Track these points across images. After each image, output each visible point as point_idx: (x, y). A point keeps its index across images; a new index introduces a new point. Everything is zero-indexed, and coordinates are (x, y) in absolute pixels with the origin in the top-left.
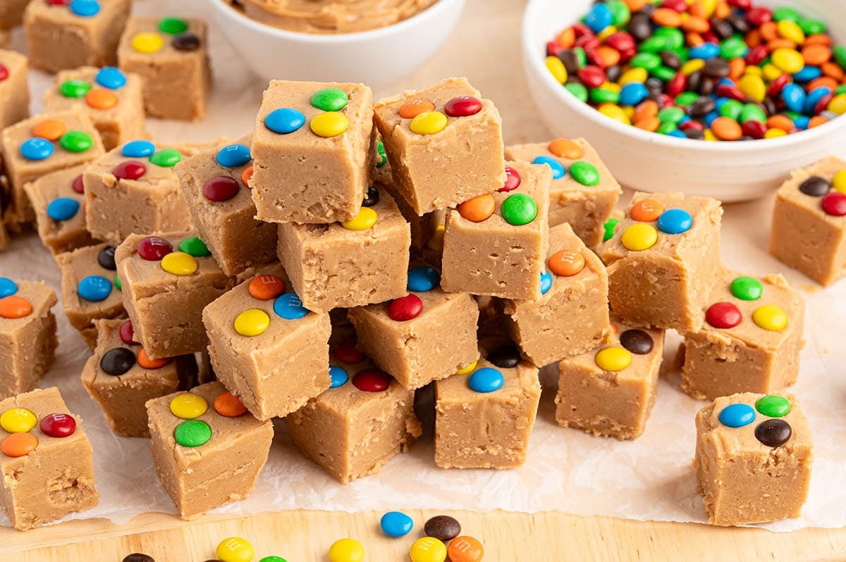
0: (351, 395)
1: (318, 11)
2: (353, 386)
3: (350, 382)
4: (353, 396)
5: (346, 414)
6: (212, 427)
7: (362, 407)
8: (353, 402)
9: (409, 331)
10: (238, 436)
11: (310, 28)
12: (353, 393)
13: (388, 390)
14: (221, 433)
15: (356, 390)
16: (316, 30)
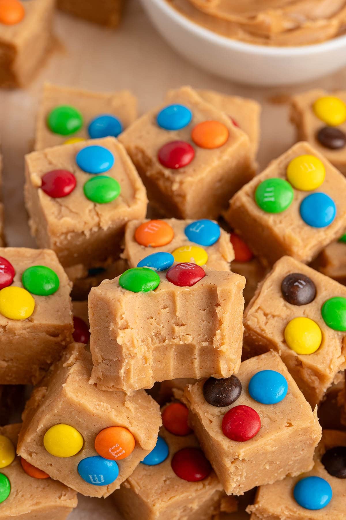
0: (165, 481)
1: (253, 18)
2: (170, 468)
3: (168, 462)
4: (168, 482)
5: (154, 505)
6: (13, 486)
7: (174, 500)
8: (166, 491)
9: (238, 456)
10: (37, 503)
11: (241, 34)
12: (168, 479)
13: (207, 482)
14: (20, 494)
15: (172, 474)
16: (247, 37)
